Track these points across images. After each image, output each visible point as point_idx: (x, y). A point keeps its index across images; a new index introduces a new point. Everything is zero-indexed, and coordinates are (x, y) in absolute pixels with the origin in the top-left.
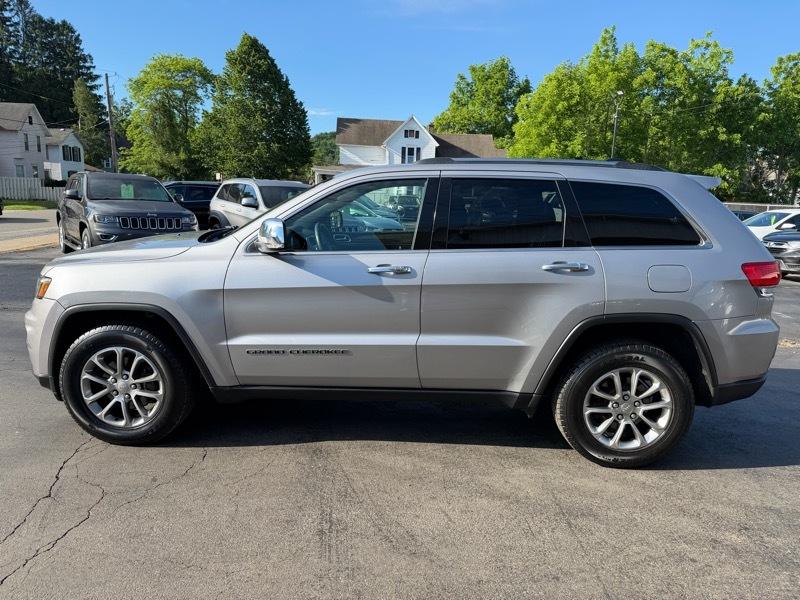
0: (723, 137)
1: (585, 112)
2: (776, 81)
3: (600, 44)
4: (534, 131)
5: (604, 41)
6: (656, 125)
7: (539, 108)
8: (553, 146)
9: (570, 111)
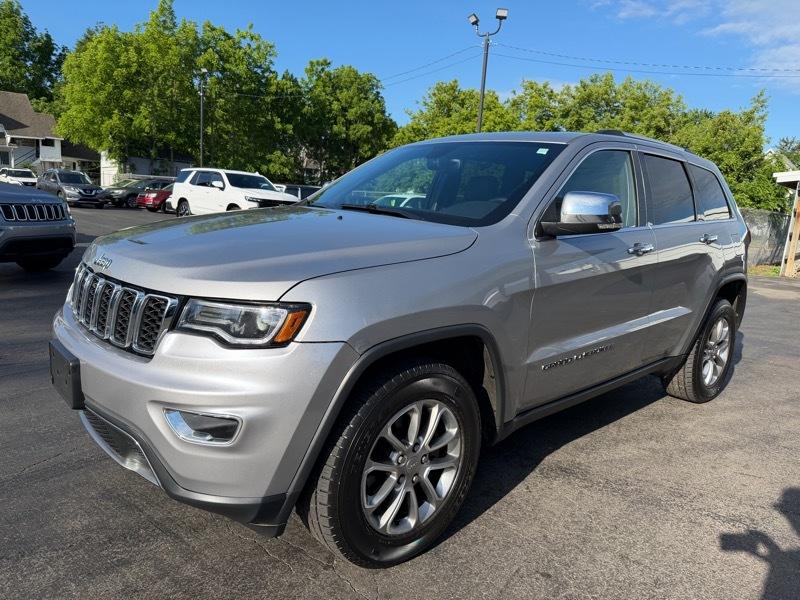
0: (279, 126)
1: (146, 85)
2: (311, 81)
3: (157, 12)
4: (88, 98)
5: (162, 10)
6: (221, 107)
7: (92, 72)
8: (115, 118)
9: (130, 81)
